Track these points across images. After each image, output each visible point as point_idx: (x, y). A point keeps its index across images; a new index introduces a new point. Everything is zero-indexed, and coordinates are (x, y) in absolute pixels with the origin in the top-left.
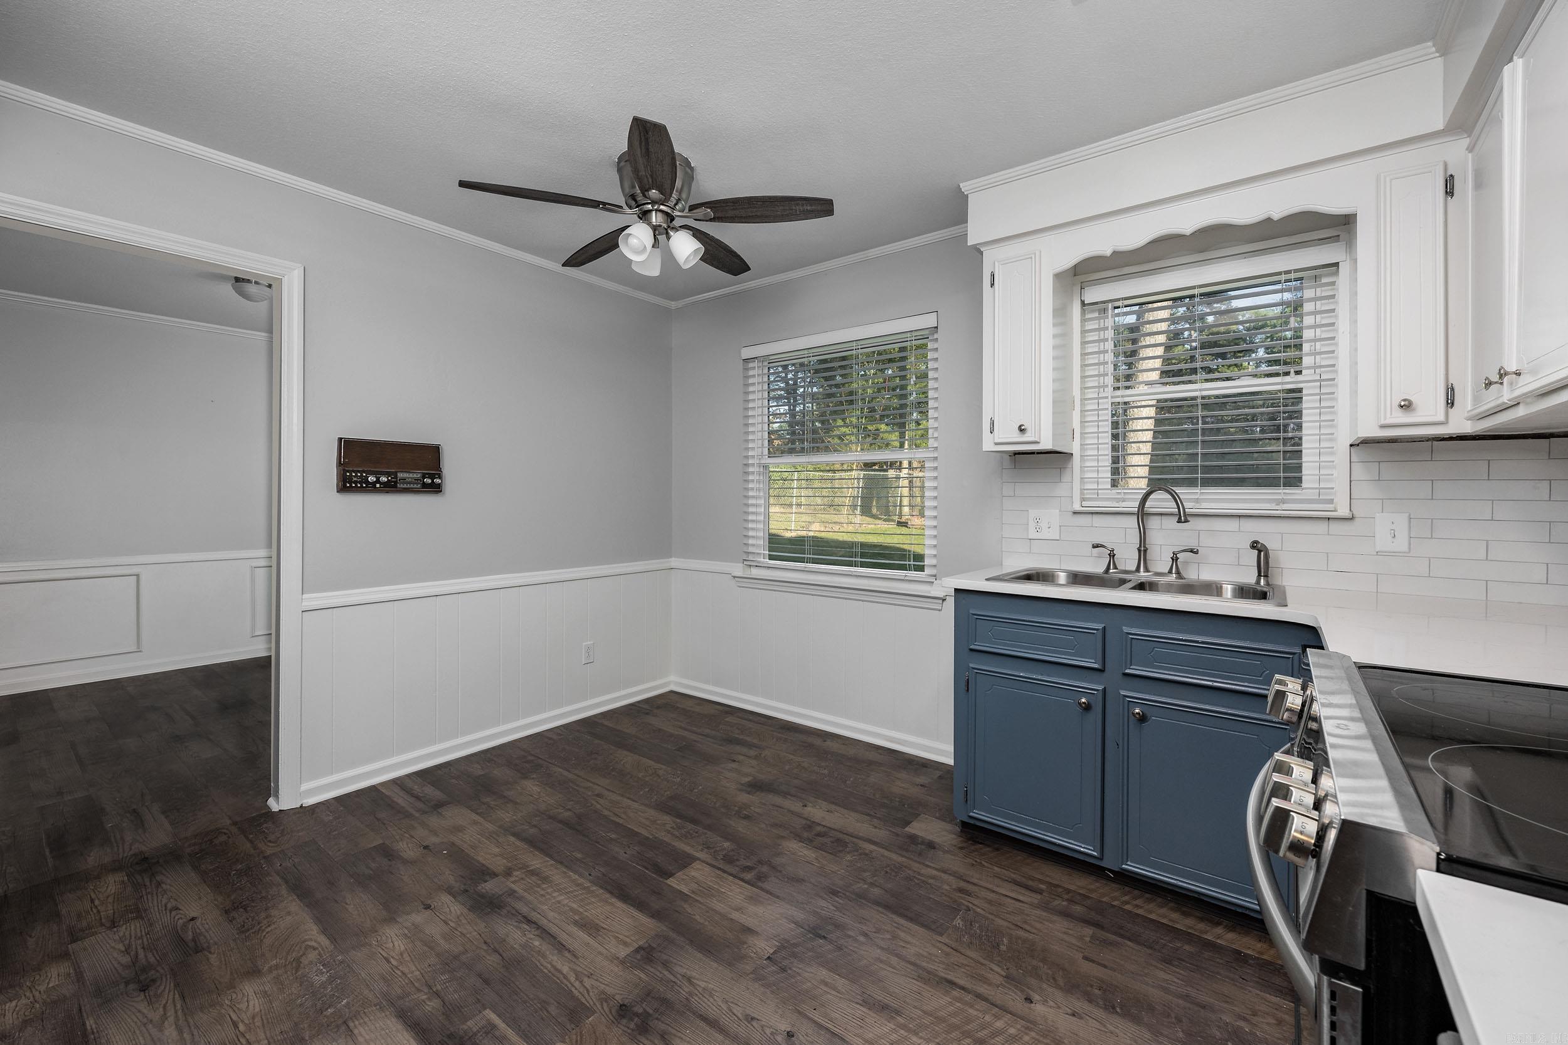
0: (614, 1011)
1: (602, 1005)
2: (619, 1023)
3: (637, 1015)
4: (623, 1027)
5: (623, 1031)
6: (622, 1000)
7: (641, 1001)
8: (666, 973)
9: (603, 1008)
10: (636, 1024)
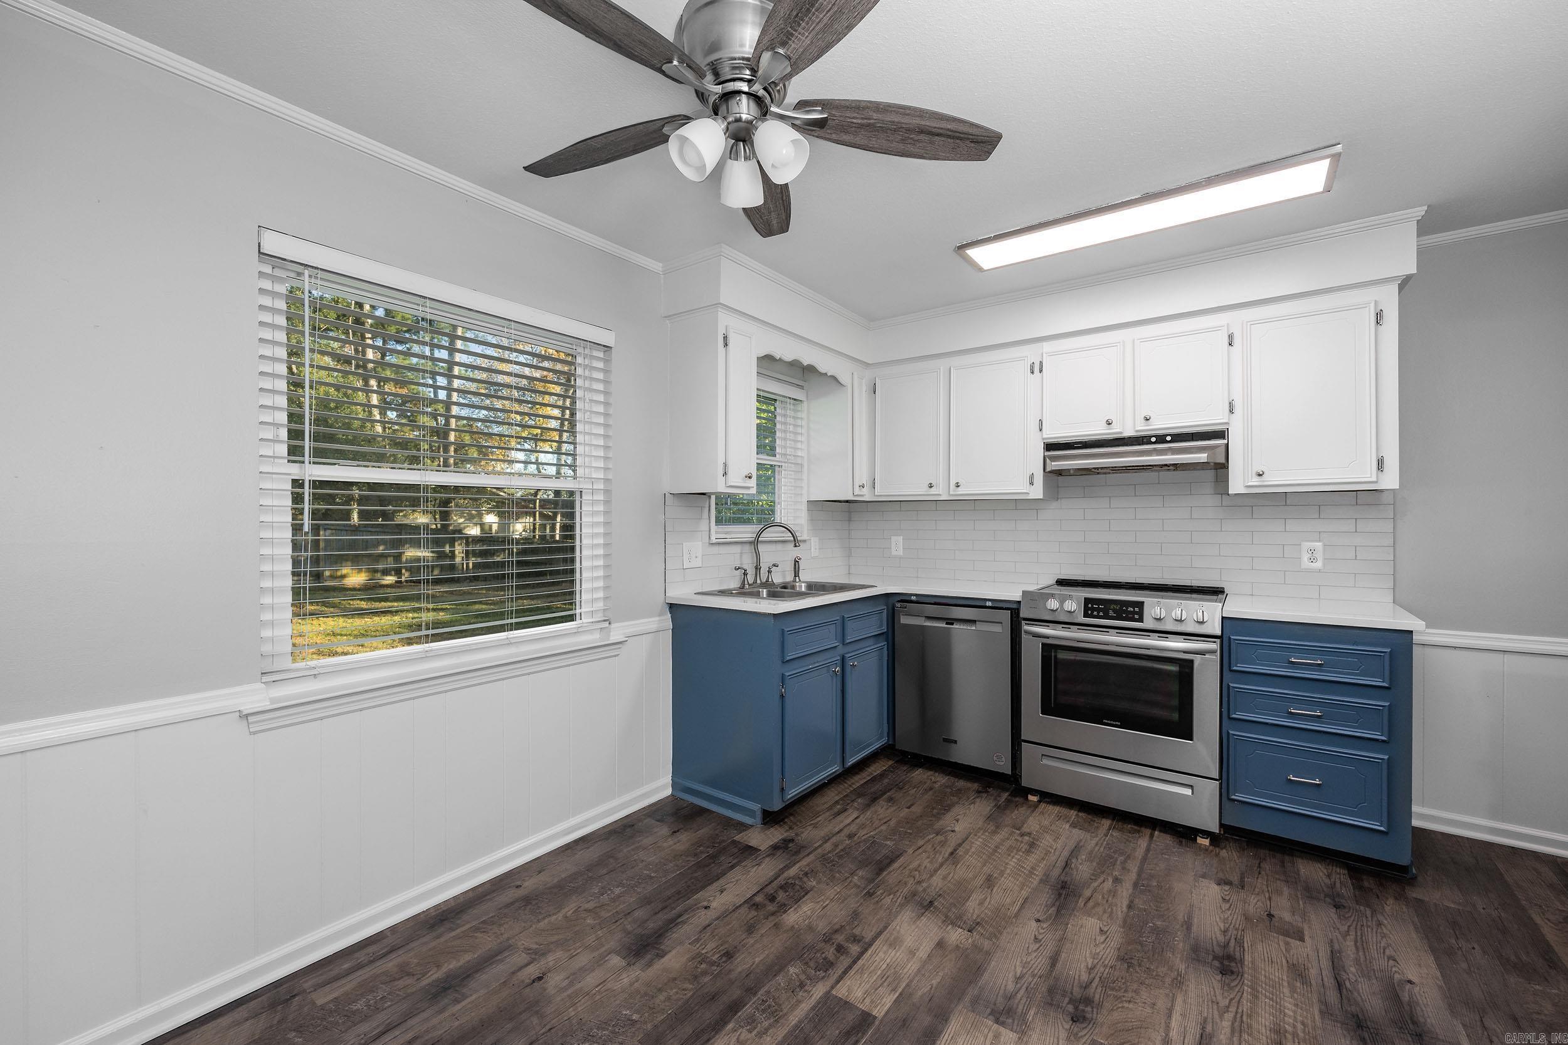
0: (1084, 1025)
1: (1082, 1037)
2: (1092, 1019)
3: (1076, 1008)
4: (1095, 1015)
5: (1097, 1014)
6: (1067, 1022)
7: (1061, 1008)
8: (1019, 996)
9: (1085, 1035)
10: (1086, 1006)
